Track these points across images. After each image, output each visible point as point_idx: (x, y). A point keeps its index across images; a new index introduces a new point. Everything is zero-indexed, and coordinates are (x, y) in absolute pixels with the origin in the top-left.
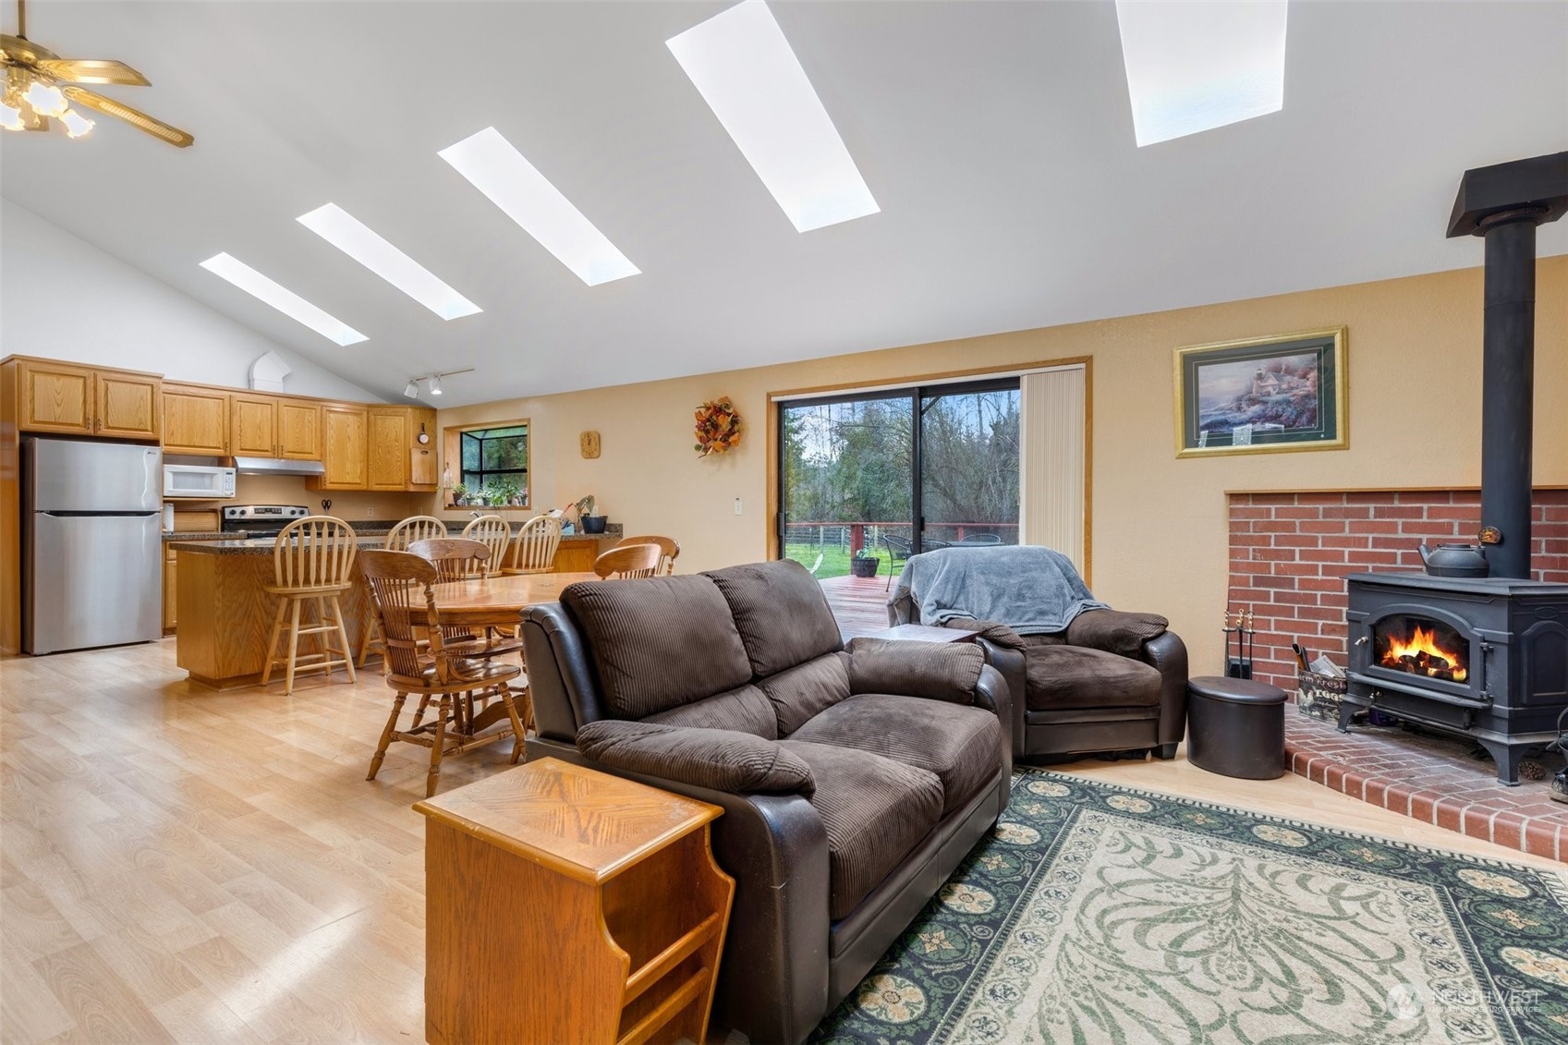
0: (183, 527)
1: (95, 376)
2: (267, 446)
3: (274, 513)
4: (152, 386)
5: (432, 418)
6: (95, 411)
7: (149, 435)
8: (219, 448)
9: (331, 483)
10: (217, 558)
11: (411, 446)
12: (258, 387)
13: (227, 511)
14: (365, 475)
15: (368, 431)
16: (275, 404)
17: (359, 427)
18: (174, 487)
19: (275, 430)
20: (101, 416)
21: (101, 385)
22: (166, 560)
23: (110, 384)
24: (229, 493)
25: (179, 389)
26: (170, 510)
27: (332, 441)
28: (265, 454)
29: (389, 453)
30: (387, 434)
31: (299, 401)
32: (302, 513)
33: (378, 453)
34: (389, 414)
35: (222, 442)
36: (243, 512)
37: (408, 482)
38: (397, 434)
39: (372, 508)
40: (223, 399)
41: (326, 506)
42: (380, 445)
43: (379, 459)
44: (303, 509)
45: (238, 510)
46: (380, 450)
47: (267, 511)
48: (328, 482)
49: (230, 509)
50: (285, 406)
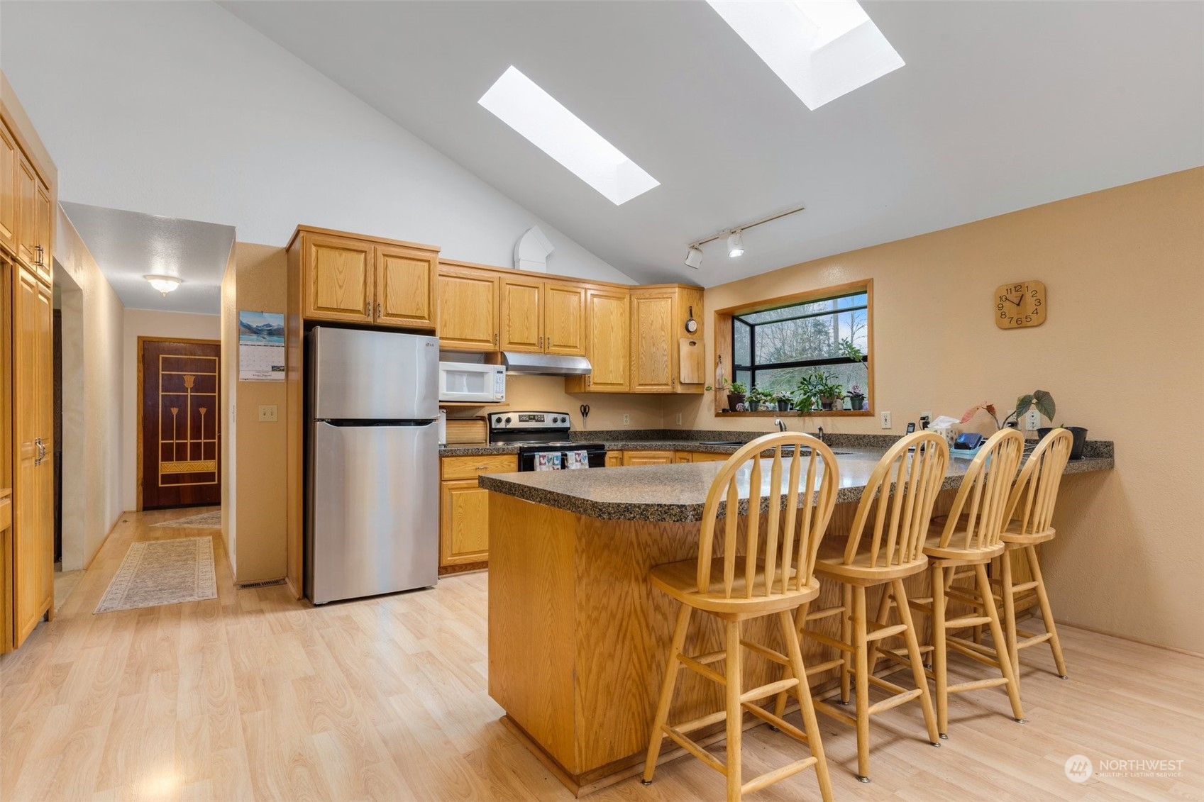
0: (454, 438)
1: (375, 250)
2: (534, 340)
3: (537, 421)
4: (429, 261)
5: (699, 299)
6: (375, 295)
7: (424, 323)
8: (488, 341)
9: (595, 383)
10: (579, 519)
11: (679, 336)
12: (523, 267)
13: (494, 418)
14: (628, 373)
15: (630, 319)
16: (541, 287)
17: (621, 314)
18: (448, 389)
19: (541, 319)
20: (381, 300)
21: (381, 260)
22: (441, 480)
23: (390, 260)
24: (499, 396)
27: (596, 332)
28: (532, 348)
29: (654, 345)
30: (652, 321)
31: (564, 283)
32: (564, 420)
33: (642, 346)
34: (654, 296)
35: (491, 334)
36: (508, 420)
37: (676, 381)
38: (663, 321)
39: (628, 415)
40: (492, 282)
41: (585, 412)
42: (644, 335)
43: (642, 353)
44: (564, 416)
45: (504, 417)
46: (644, 342)
47: (530, 419)
48: (591, 383)
49: (497, 416)
50: (551, 289)
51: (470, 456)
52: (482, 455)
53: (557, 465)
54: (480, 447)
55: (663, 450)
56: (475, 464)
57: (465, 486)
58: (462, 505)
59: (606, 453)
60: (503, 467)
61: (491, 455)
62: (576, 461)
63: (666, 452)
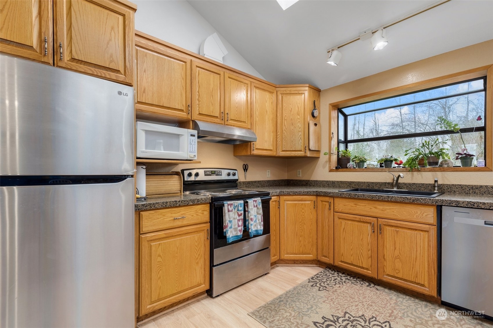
0: (153, 190)
2: (217, 114)
3: (217, 175)
4: (123, 15)
5: (318, 97)
6: (55, 34)
7: (119, 77)
8: (182, 111)
9: (257, 149)
11: (308, 119)
13: (186, 173)
14: (275, 143)
15: (277, 107)
16: (222, 73)
17: (271, 103)
18: (146, 149)
19: (222, 99)
22: (139, 234)
24: (192, 155)
25: (150, 44)
26: (143, 172)
27: (257, 113)
28: (216, 120)
29: (292, 124)
30: (291, 109)
31: (238, 75)
32: (234, 175)
33: (285, 125)
34: (293, 92)
35: (184, 105)
36: (197, 175)
37: (307, 148)
38: (298, 109)
39: (269, 171)
40: (185, 62)
41: (245, 169)
42: (286, 118)
43: (285, 130)
44: (235, 171)
45: (194, 172)
46: (286, 123)
47: (212, 173)
48: (255, 149)
49: (188, 172)
50: (229, 77)
51: (168, 208)
52: (180, 206)
53: (241, 211)
54: (177, 199)
55: (308, 195)
56: (173, 215)
57: (165, 236)
58: (161, 254)
59: (271, 198)
60: (198, 215)
61: (188, 205)
62: (254, 207)
63: (311, 197)
